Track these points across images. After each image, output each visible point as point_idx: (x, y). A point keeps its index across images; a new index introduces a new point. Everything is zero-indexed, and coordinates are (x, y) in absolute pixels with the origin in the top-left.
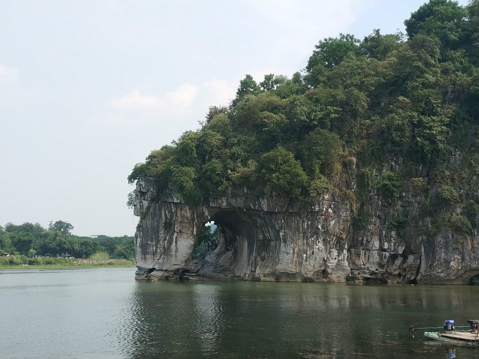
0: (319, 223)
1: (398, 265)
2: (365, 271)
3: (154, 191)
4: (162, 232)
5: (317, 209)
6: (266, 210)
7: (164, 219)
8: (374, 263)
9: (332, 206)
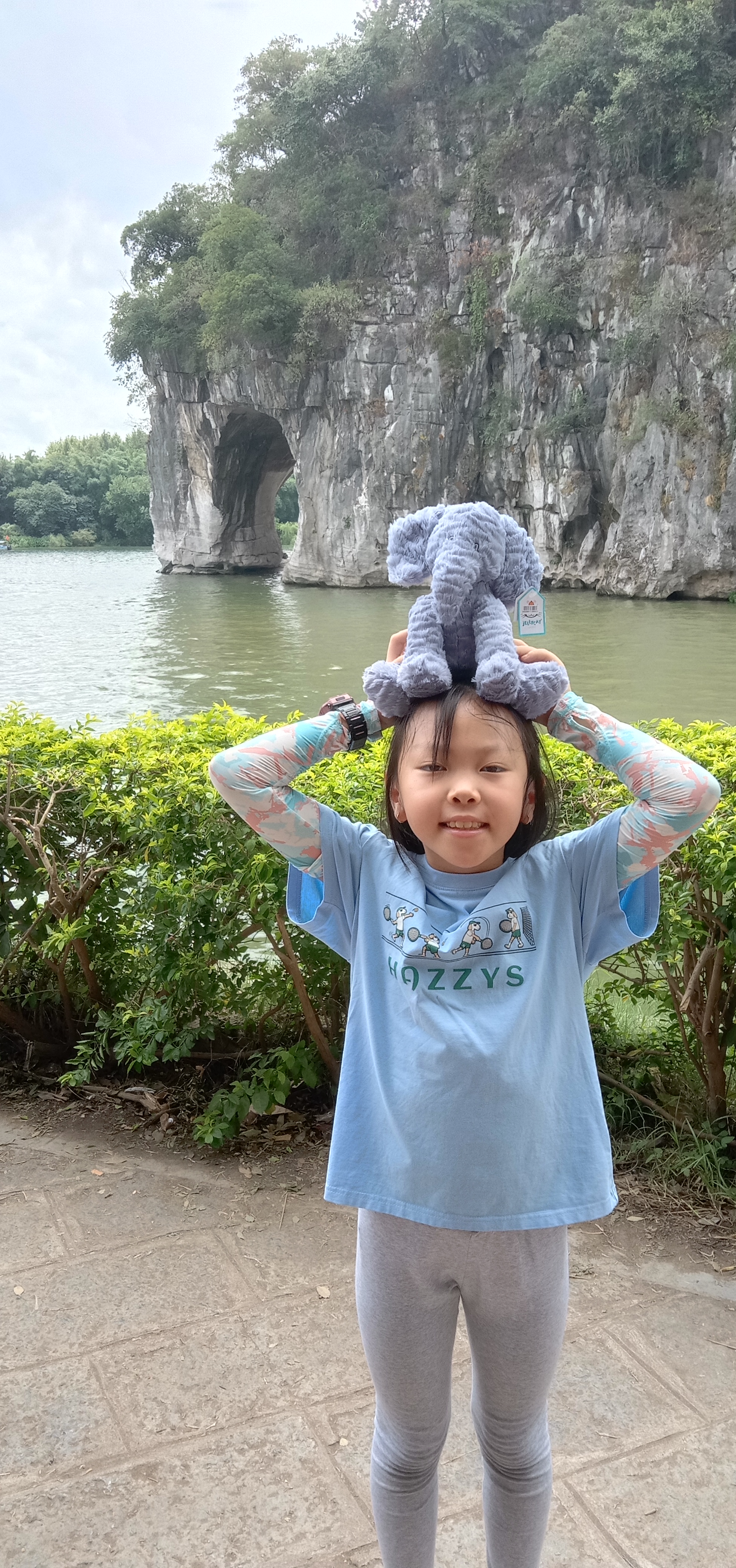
1: (586, 554)
5: (347, 391)
9: (392, 378)
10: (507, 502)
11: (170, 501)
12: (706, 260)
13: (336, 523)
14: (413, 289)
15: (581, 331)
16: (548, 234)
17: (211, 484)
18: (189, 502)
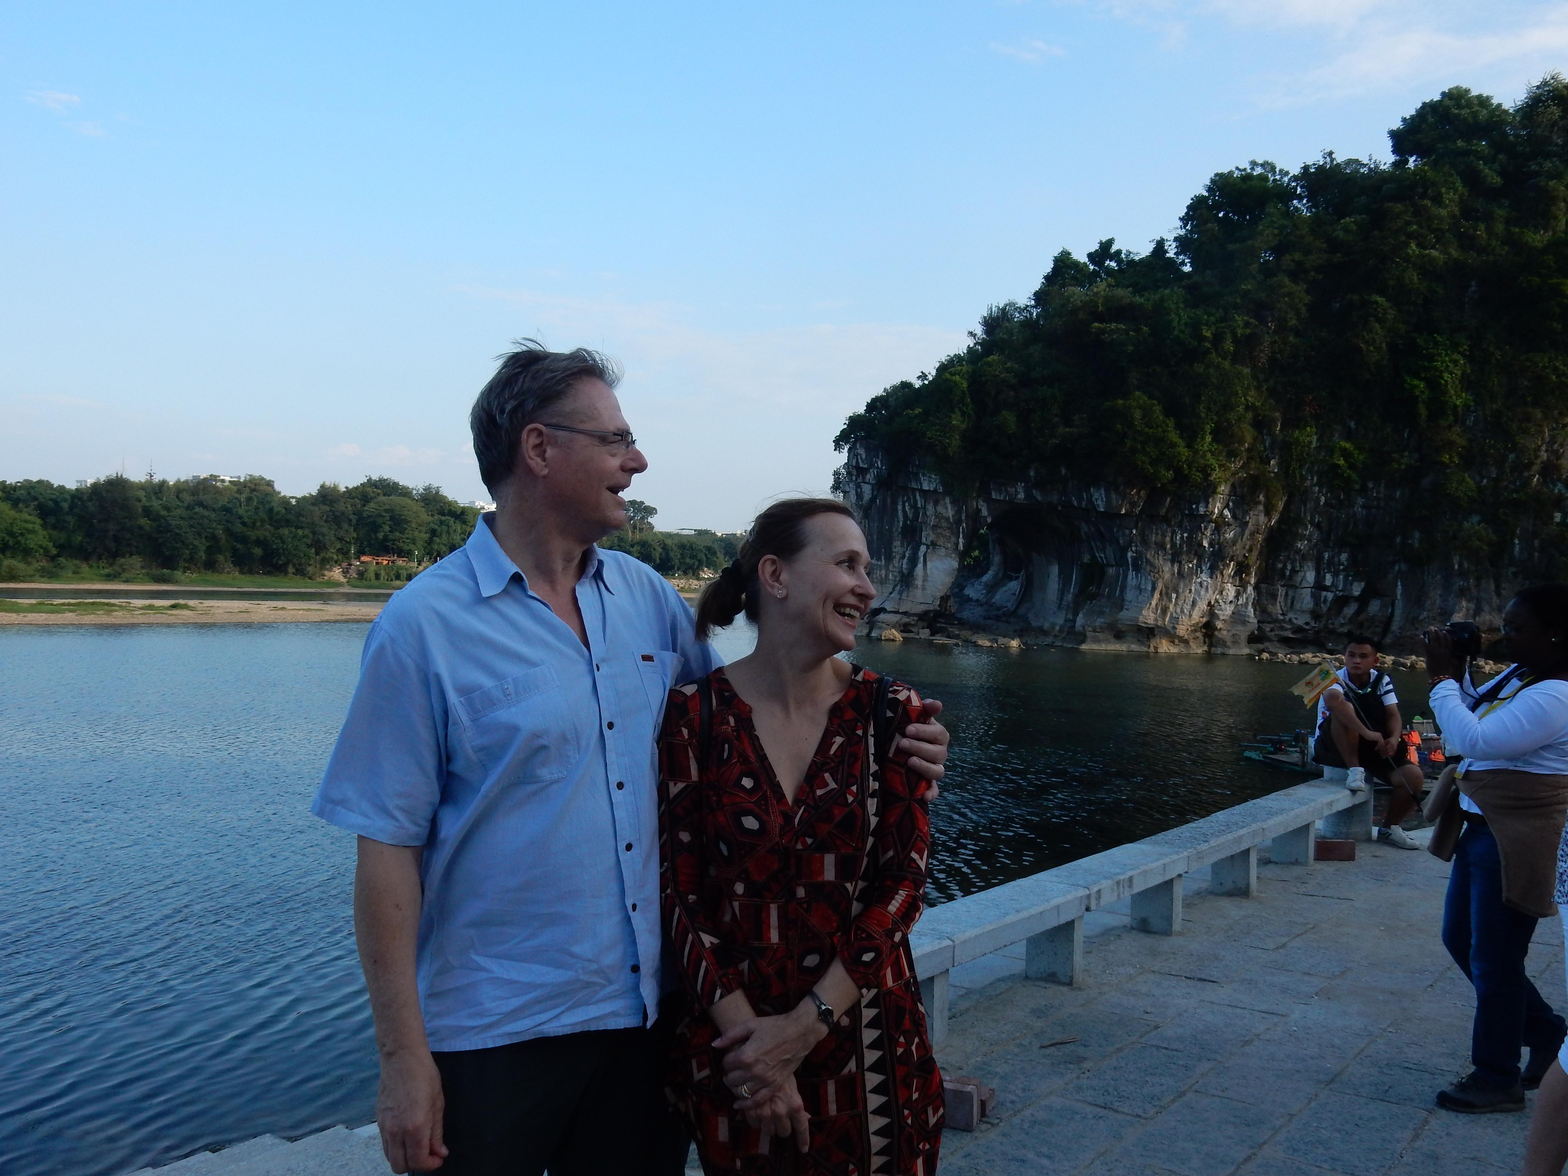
0: (1204, 536)
1: (1348, 616)
2: (1283, 625)
3: (884, 468)
4: (897, 543)
5: (1202, 510)
6: (1102, 510)
7: (901, 519)
8: (1303, 612)
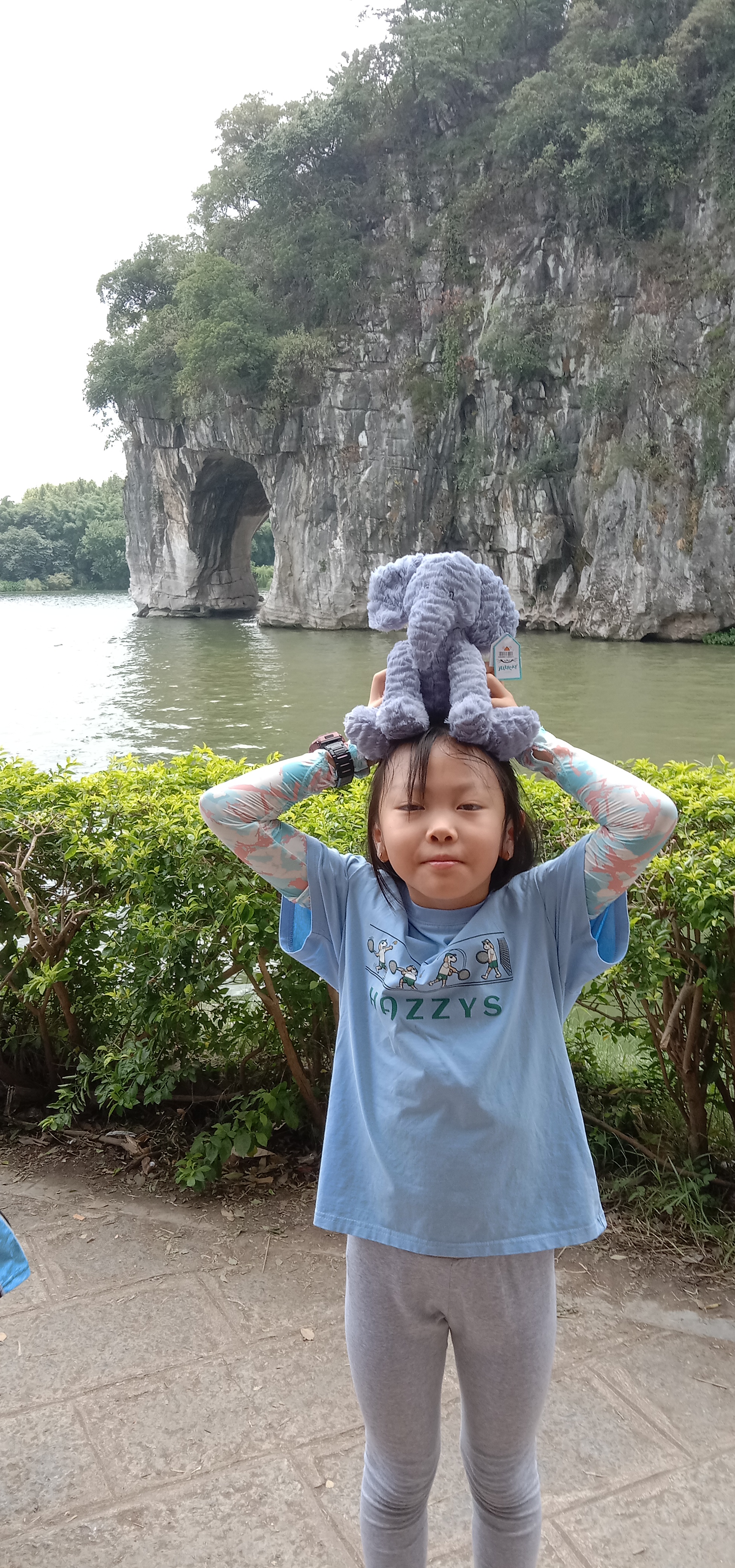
5: (321, 436)
9: (366, 424)
10: (481, 546)
11: (147, 545)
12: (674, 309)
13: (312, 566)
14: (386, 336)
15: (552, 378)
16: (519, 283)
17: (187, 528)
18: (165, 546)
